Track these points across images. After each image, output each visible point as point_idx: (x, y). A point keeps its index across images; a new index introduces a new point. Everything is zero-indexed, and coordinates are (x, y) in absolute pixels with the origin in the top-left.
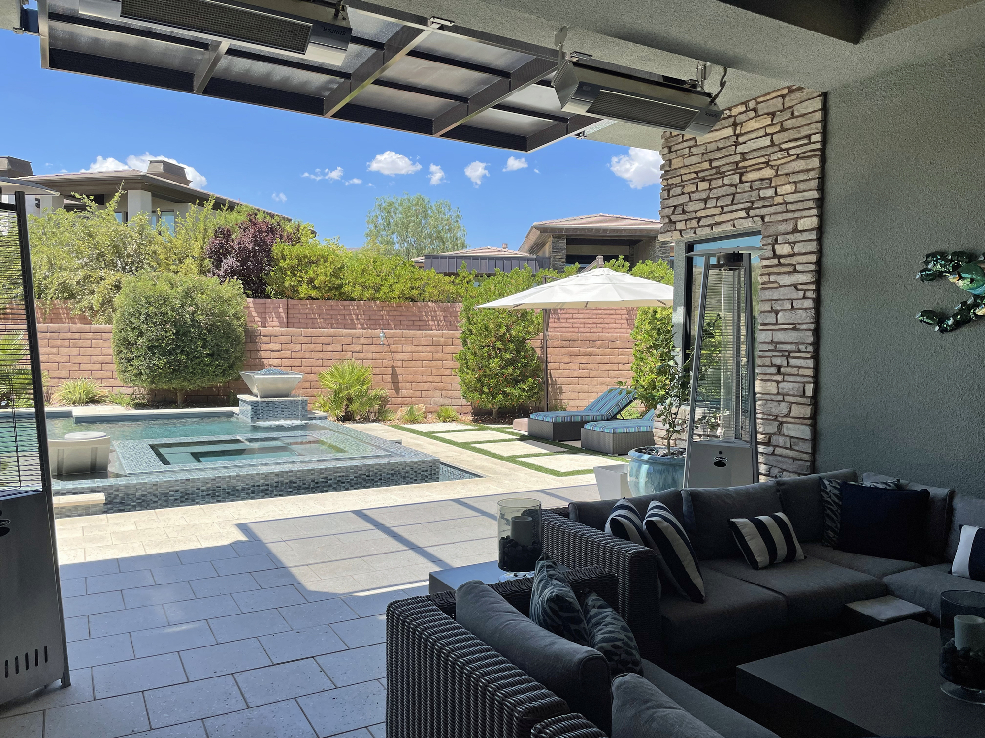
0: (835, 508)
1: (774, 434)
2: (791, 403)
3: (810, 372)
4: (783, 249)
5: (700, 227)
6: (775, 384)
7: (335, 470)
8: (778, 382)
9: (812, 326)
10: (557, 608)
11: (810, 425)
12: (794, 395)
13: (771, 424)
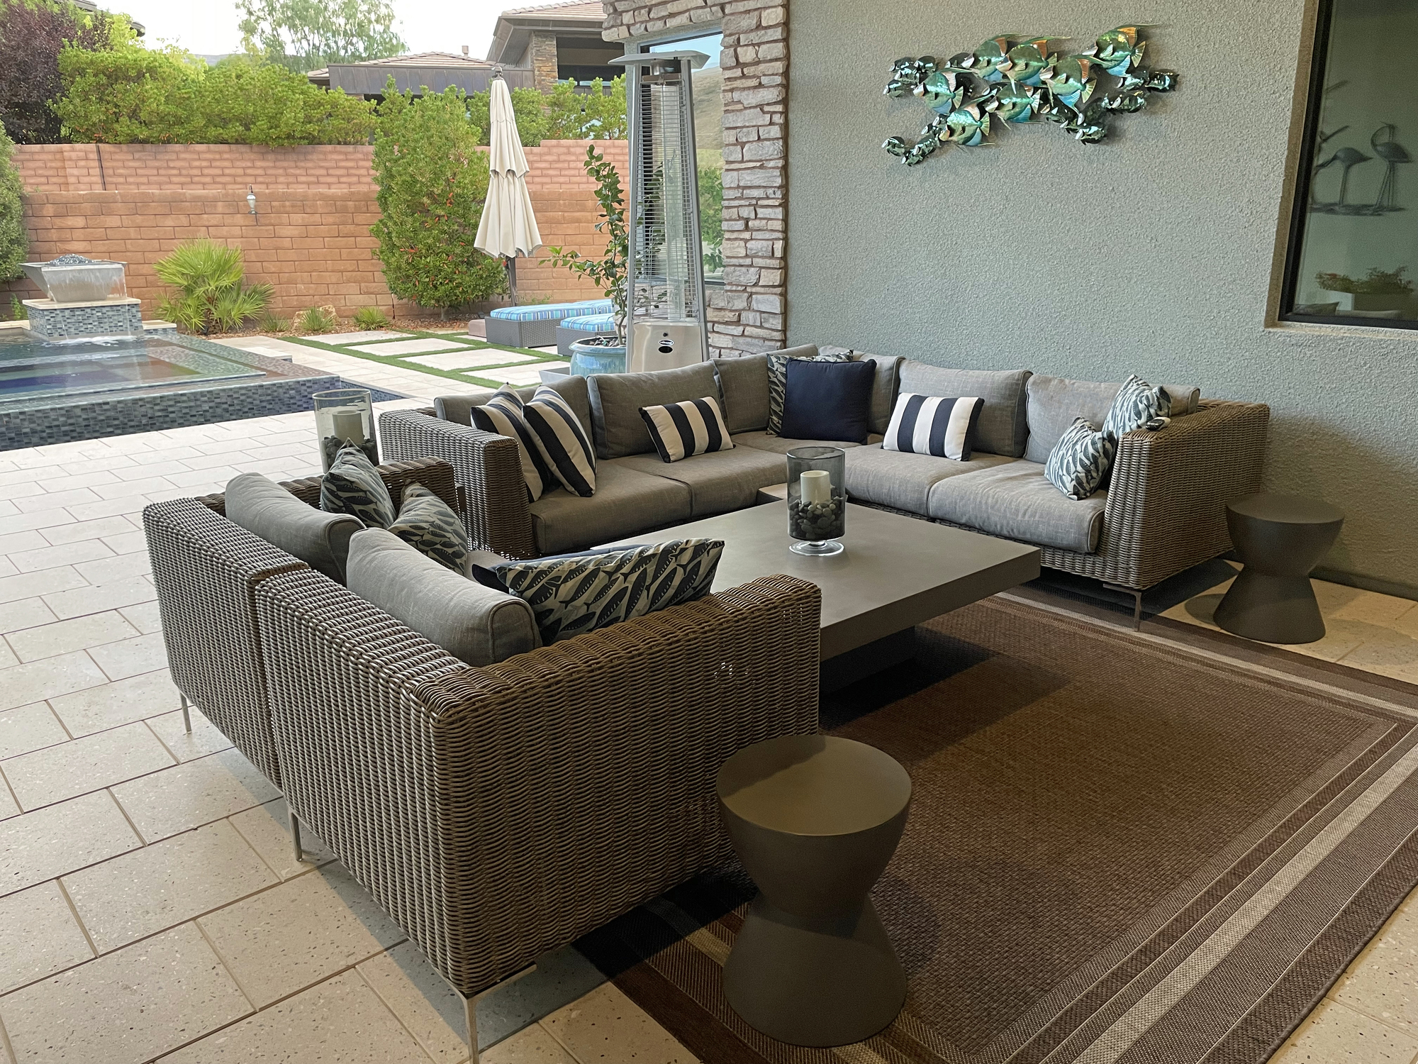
0: (780, 389)
1: (744, 310)
2: (761, 268)
3: (778, 225)
4: (747, 55)
5: (651, 20)
6: (742, 243)
7: (177, 399)
8: (746, 241)
9: (780, 163)
10: (334, 489)
11: (781, 294)
12: (762, 257)
13: (739, 297)
